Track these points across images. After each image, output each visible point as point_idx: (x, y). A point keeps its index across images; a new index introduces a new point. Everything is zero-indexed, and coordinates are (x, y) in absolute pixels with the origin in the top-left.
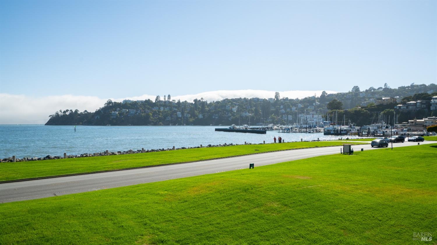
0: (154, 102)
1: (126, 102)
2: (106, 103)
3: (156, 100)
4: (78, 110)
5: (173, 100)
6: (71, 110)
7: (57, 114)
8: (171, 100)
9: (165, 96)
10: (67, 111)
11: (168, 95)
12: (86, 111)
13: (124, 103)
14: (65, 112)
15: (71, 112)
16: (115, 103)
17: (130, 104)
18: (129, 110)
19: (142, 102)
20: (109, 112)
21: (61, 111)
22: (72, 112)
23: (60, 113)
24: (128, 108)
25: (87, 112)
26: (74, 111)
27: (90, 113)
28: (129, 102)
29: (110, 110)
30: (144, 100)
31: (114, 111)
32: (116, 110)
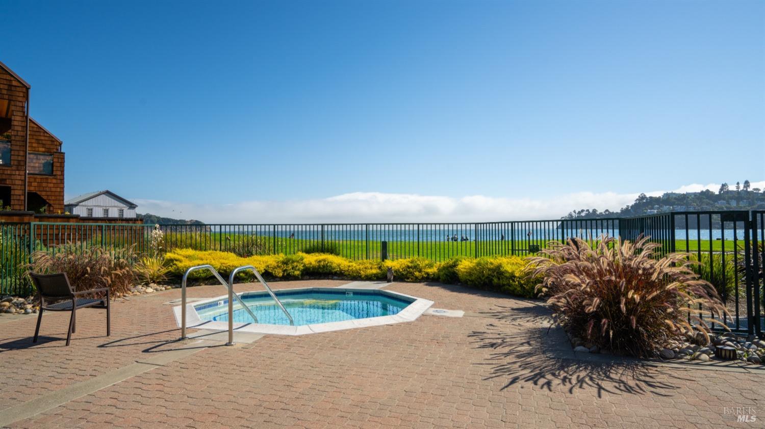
0: (717, 193)
1: (667, 195)
2: (637, 199)
3: (721, 189)
4: (595, 210)
5: (755, 189)
6: (588, 210)
7: (570, 215)
8: (750, 189)
9: (738, 183)
10: (583, 211)
11: (744, 182)
12: (607, 210)
13: (665, 198)
14: (579, 213)
15: (587, 212)
16: (651, 198)
17: (675, 198)
18: (675, 206)
19: (695, 194)
20: (643, 211)
21: (575, 212)
22: (589, 212)
23: (574, 214)
24: (672, 204)
25: (609, 212)
26: (591, 211)
27: (613, 213)
28: (674, 196)
29: (644, 209)
30: (700, 191)
31: (651, 209)
32: (652, 208)
